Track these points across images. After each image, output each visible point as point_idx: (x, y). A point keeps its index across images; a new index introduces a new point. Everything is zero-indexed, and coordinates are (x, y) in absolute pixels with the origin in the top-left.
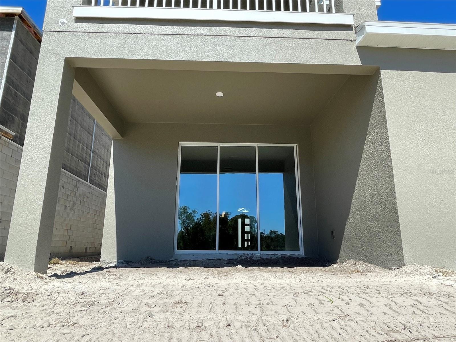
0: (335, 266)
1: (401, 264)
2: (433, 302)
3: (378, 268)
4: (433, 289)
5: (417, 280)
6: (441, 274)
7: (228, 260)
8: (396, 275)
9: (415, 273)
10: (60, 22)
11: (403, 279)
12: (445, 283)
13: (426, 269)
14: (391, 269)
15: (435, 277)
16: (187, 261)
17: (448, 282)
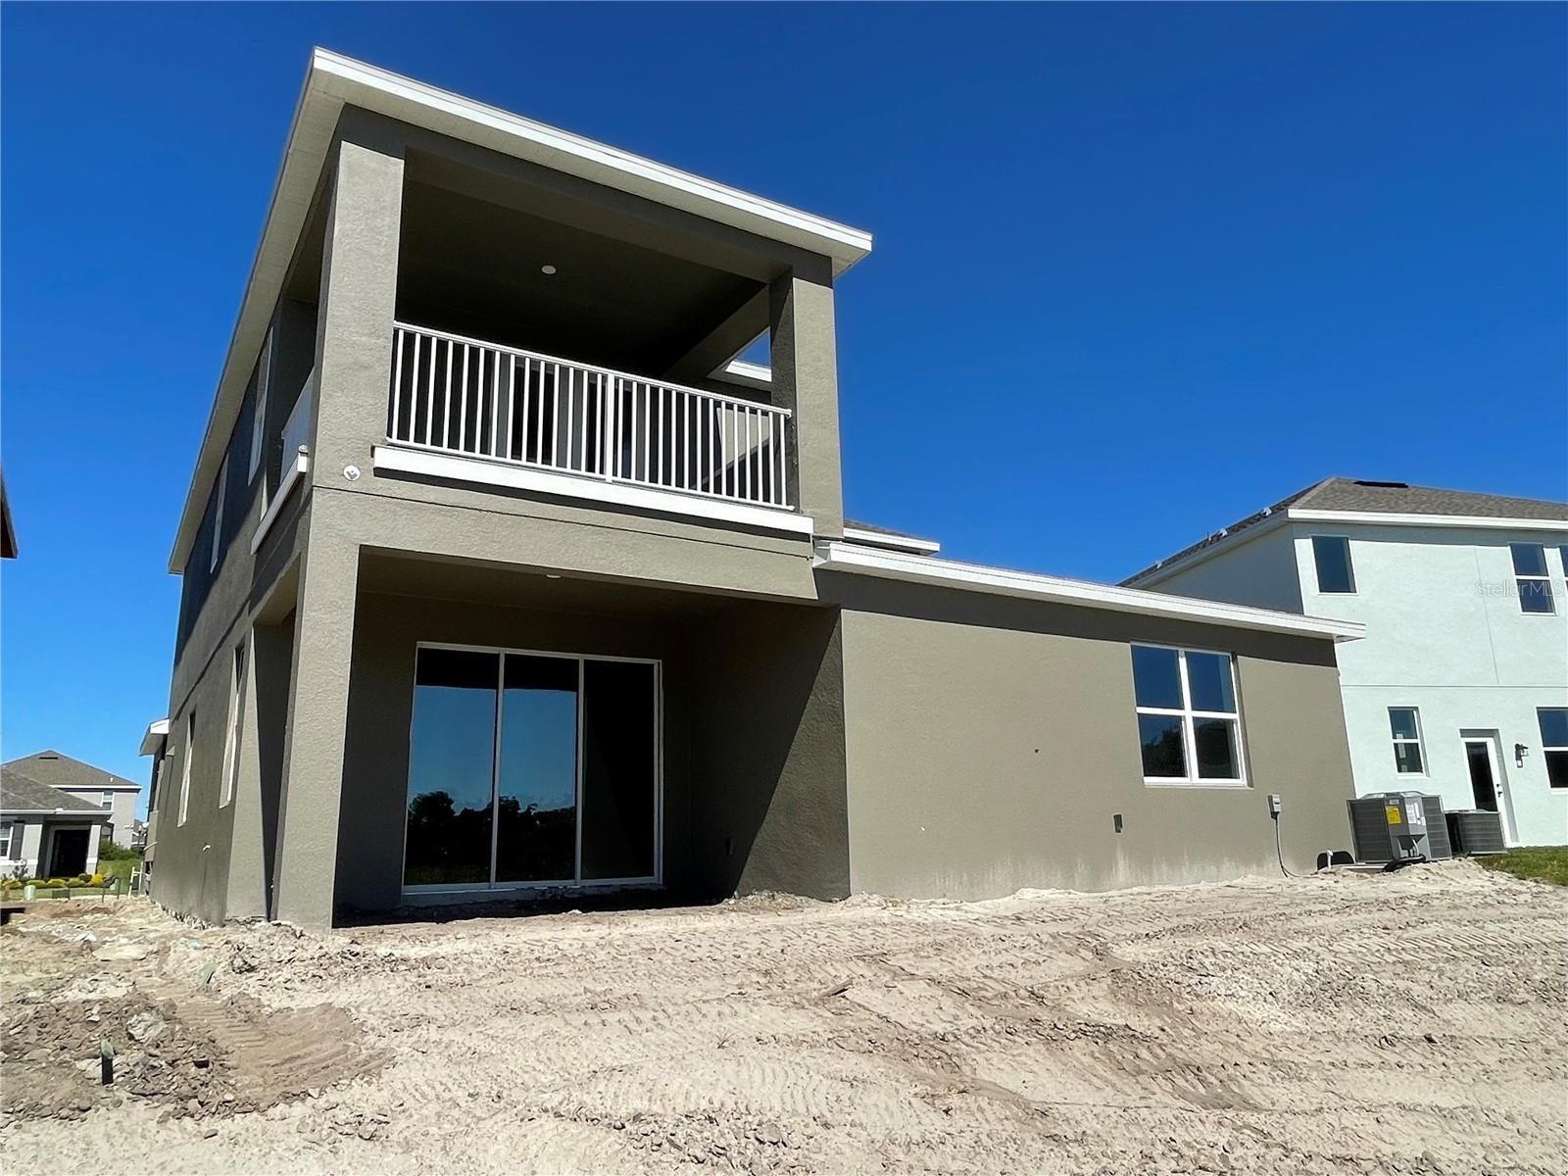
0: (732, 902)
1: (846, 895)
2: (888, 930)
3: (813, 902)
4: (886, 921)
5: (868, 913)
6: (890, 905)
7: (517, 901)
8: (842, 909)
9: (863, 904)
10: (348, 473)
11: (852, 913)
12: (896, 913)
13: (876, 899)
14: (831, 901)
15: (885, 908)
16: (431, 907)
17: (898, 913)
